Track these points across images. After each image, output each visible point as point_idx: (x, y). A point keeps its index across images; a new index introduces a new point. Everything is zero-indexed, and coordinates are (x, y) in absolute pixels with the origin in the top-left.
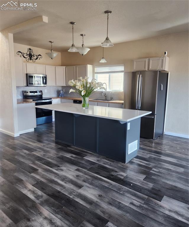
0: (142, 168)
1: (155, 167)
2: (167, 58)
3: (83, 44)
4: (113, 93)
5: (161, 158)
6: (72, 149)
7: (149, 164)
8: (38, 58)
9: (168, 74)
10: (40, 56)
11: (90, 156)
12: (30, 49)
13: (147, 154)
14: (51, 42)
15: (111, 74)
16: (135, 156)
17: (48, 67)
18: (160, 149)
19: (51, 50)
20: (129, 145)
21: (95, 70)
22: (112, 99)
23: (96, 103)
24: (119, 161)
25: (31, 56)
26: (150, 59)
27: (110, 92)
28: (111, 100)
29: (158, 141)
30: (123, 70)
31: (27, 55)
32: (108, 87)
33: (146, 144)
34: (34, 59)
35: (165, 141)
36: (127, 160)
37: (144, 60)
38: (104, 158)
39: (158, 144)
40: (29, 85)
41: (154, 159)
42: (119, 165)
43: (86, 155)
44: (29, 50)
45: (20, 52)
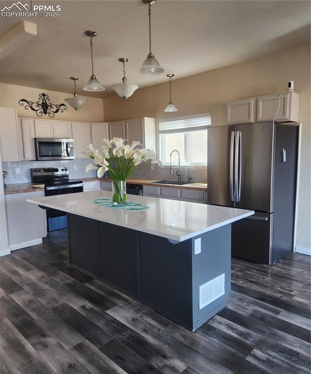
0: (229, 348)
1: (260, 344)
2: (294, 94)
3: (124, 78)
4: (193, 168)
5: (279, 317)
6: (93, 288)
7: (249, 334)
8: (60, 111)
9: (298, 127)
10: (64, 107)
11: (122, 307)
12: (44, 95)
13: (250, 303)
14: (73, 79)
16: (220, 309)
17: (76, 125)
18: (280, 292)
19: (75, 94)
21: (160, 127)
22: (190, 180)
23: (159, 188)
24: (179, 324)
25: (45, 107)
26: (259, 100)
27: (187, 166)
28: (189, 182)
29: (279, 269)
30: (210, 124)
31: (39, 105)
32: (182, 157)
33: (252, 276)
34: (52, 113)
35: (294, 271)
36: (197, 323)
37: (247, 101)
38: (149, 315)
39: (278, 276)
40: (39, 158)
41: (262, 318)
42: (177, 336)
43: (114, 304)
44: (43, 97)
45: (25, 101)
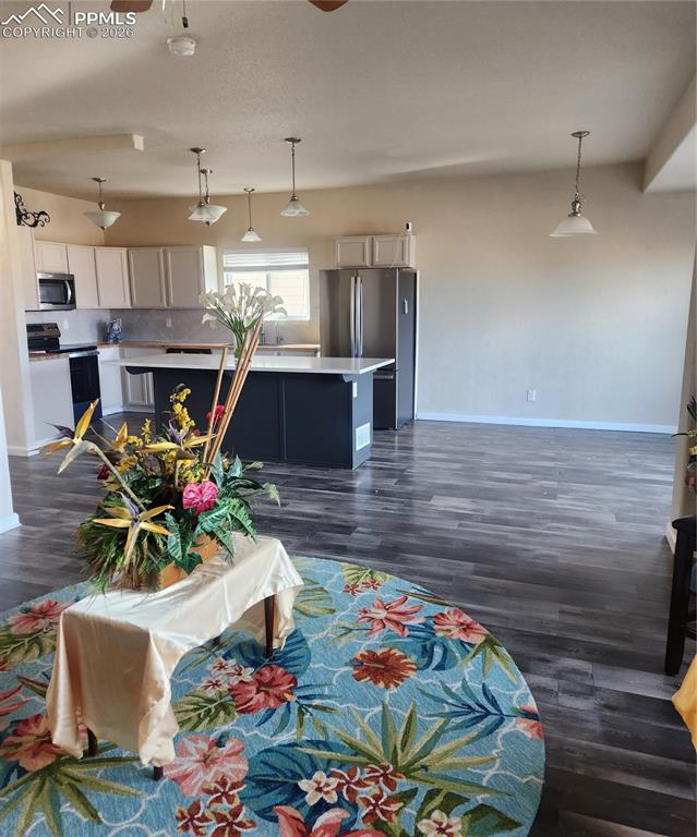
1: (410, 467)
2: (412, 237)
4: (283, 324)
8: (39, 224)
9: (416, 274)
10: (45, 217)
12: (15, 195)
14: (98, 180)
15: (274, 274)
19: (100, 205)
20: (357, 430)
21: (224, 262)
22: (279, 340)
26: (374, 239)
28: (279, 344)
29: (404, 432)
30: (307, 263)
34: (28, 227)
35: (417, 431)
37: (360, 239)
42: (343, 473)
